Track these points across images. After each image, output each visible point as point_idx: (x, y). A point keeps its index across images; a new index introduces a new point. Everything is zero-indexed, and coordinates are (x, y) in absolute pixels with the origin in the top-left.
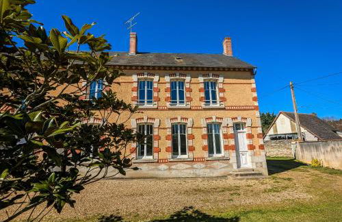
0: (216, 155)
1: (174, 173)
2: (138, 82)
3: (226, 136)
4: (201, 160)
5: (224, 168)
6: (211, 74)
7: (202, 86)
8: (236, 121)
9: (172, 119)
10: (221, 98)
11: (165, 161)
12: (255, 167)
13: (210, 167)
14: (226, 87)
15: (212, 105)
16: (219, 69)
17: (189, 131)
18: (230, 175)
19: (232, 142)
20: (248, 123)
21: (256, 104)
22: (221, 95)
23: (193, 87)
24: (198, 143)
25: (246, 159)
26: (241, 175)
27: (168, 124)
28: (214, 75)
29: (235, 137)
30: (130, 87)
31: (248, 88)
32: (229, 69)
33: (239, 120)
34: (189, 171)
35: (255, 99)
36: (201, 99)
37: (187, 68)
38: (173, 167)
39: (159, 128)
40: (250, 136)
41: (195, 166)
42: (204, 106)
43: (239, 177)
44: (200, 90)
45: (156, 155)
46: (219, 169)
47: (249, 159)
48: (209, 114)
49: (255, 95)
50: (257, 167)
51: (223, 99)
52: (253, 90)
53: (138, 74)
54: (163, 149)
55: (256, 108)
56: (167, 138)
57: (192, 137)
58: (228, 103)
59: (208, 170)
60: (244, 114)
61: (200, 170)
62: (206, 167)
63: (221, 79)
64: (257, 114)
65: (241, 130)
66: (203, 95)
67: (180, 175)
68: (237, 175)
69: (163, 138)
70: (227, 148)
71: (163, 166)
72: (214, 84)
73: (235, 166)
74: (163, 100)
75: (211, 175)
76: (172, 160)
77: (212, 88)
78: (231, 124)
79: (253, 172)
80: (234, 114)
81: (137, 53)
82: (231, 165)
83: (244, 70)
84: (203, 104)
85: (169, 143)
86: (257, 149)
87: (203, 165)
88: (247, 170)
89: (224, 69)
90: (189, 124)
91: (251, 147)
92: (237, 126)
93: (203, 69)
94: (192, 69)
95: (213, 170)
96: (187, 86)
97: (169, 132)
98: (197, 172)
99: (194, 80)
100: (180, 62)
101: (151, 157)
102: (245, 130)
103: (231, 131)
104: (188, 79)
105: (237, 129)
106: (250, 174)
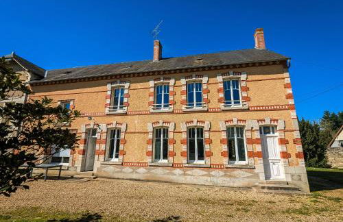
0: (238, 162)
1: (189, 179)
2: (154, 87)
3: (250, 141)
4: (220, 167)
5: (248, 177)
6: (231, 72)
7: (221, 86)
8: (263, 123)
9: (187, 122)
10: (243, 98)
11: (180, 166)
12: (289, 180)
13: (230, 176)
14: (249, 85)
15: (233, 106)
16: (241, 66)
17: (206, 135)
18: (255, 186)
19: (258, 148)
20: (280, 125)
21: (291, 102)
22: (245, 94)
23: (210, 87)
24: (216, 148)
25: (278, 169)
26: (269, 188)
27: (183, 128)
28: (235, 73)
29: (262, 142)
30: (147, 92)
31: (280, 84)
32: (254, 64)
33: (267, 122)
34: (206, 178)
35: (289, 97)
36: (220, 100)
37: (203, 69)
38: (189, 172)
39: (174, 132)
40: (283, 142)
41: (213, 173)
42: (223, 108)
43: (266, 190)
44: (219, 91)
45: (171, 159)
46: (241, 178)
47: (282, 169)
48: (229, 116)
49: (290, 91)
50: (293, 179)
51: (247, 99)
52: (286, 86)
53: (155, 80)
54: (178, 154)
55: (292, 108)
56: (182, 142)
57: (210, 142)
58: (253, 103)
59: (228, 179)
60: (275, 115)
61: (218, 178)
62: (225, 176)
63: (243, 77)
64: (293, 114)
65: (271, 134)
66: (221, 95)
67: (195, 181)
68: (263, 188)
69: (178, 142)
70: (252, 154)
71: (178, 171)
72: (236, 83)
73: (262, 177)
74: (178, 103)
75: (232, 184)
76: (187, 165)
77: (234, 87)
78: (256, 127)
79: (287, 186)
80: (261, 115)
81: (160, 59)
82: (257, 175)
83: (274, 63)
84: (222, 106)
85: (184, 148)
86: (293, 157)
87: (222, 173)
88: (280, 183)
89: (247, 65)
90: (206, 128)
91: (285, 155)
92: (266, 130)
93: (222, 67)
94: (210, 68)
95: (233, 179)
96: (204, 87)
97: (184, 136)
98: (215, 180)
99: (212, 80)
100: (197, 63)
101: (166, 161)
102: (276, 134)
103: (257, 135)
104: (205, 80)
105: (265, 133)
106: (281, 188)
